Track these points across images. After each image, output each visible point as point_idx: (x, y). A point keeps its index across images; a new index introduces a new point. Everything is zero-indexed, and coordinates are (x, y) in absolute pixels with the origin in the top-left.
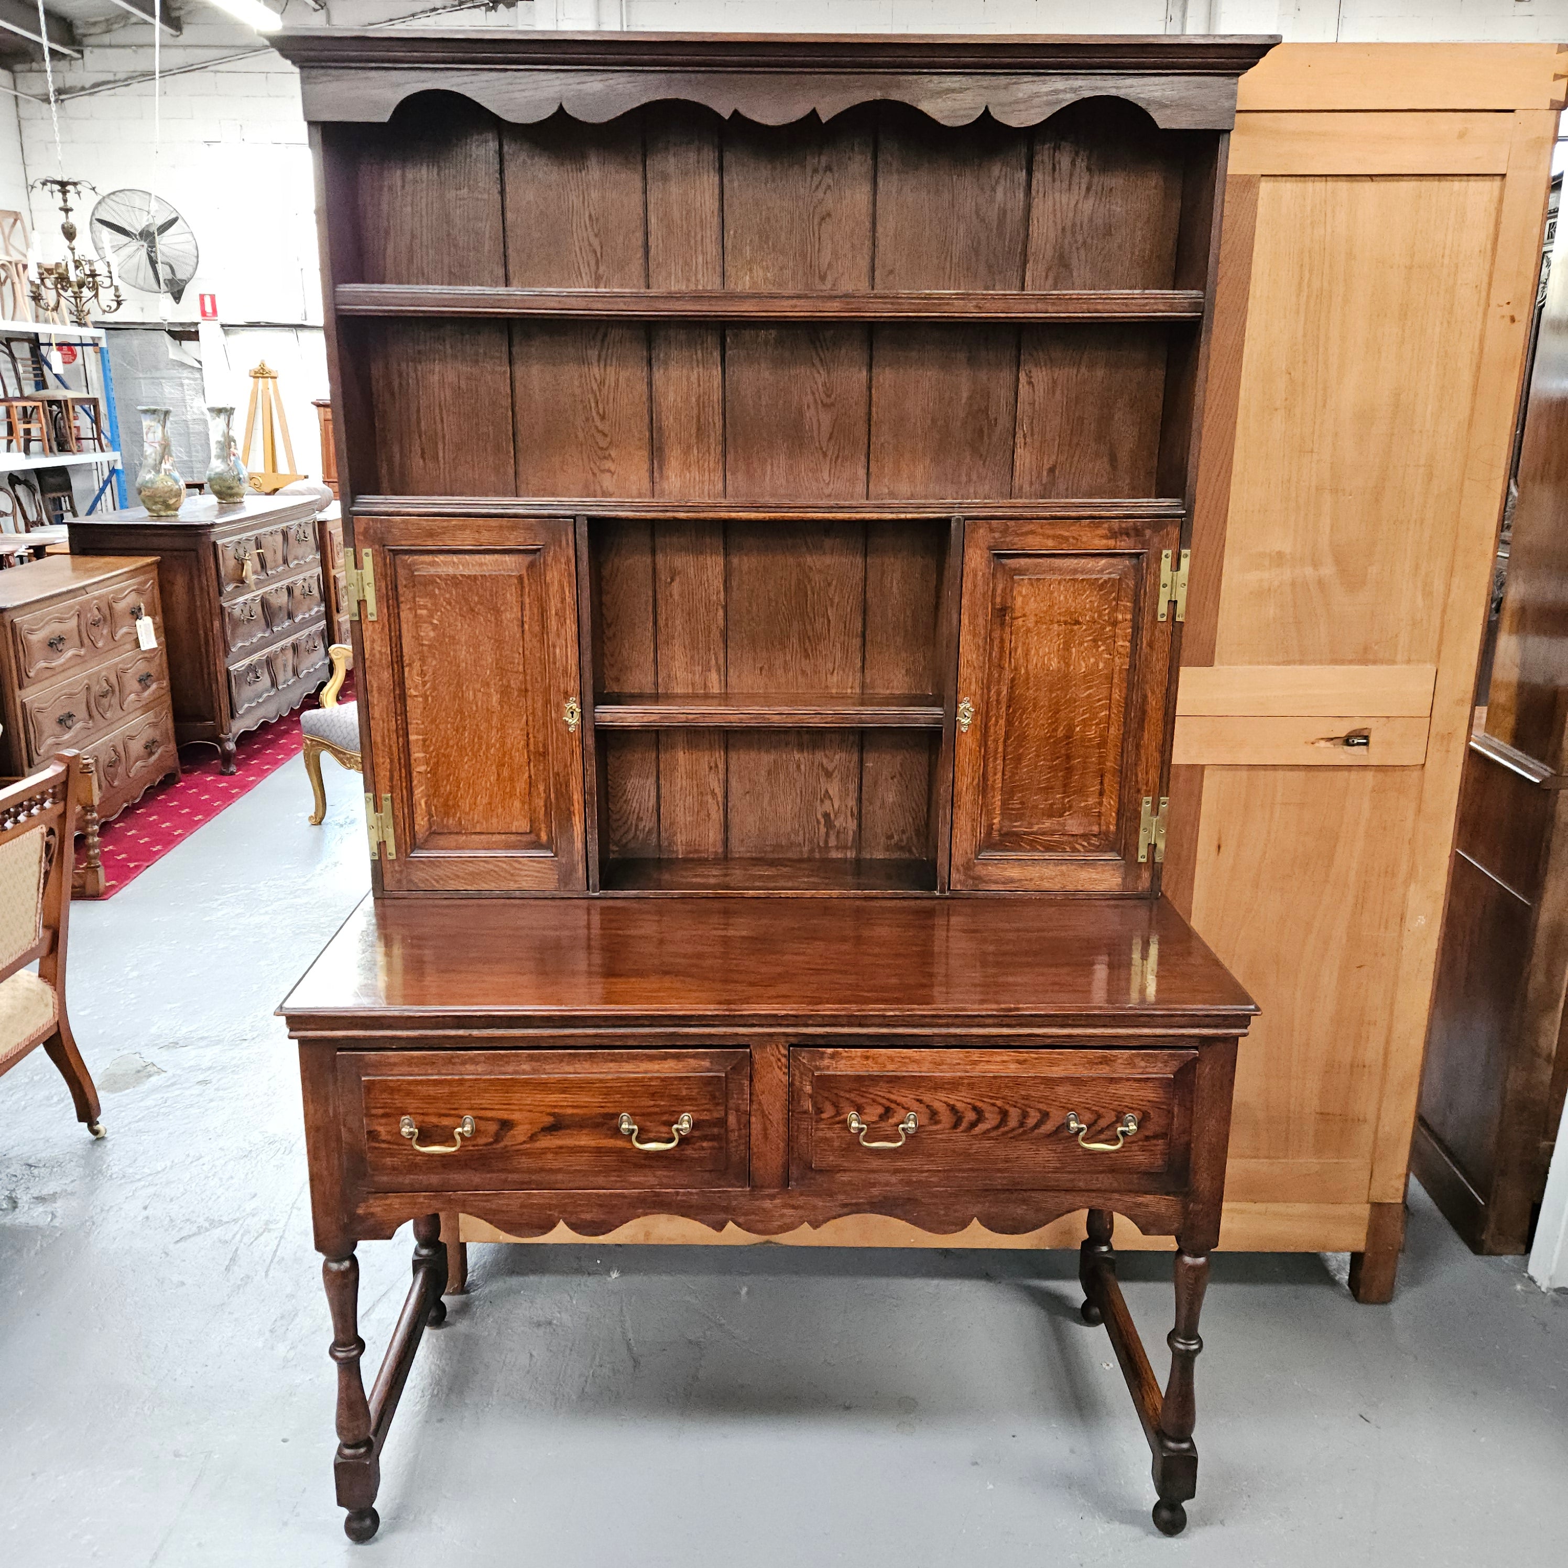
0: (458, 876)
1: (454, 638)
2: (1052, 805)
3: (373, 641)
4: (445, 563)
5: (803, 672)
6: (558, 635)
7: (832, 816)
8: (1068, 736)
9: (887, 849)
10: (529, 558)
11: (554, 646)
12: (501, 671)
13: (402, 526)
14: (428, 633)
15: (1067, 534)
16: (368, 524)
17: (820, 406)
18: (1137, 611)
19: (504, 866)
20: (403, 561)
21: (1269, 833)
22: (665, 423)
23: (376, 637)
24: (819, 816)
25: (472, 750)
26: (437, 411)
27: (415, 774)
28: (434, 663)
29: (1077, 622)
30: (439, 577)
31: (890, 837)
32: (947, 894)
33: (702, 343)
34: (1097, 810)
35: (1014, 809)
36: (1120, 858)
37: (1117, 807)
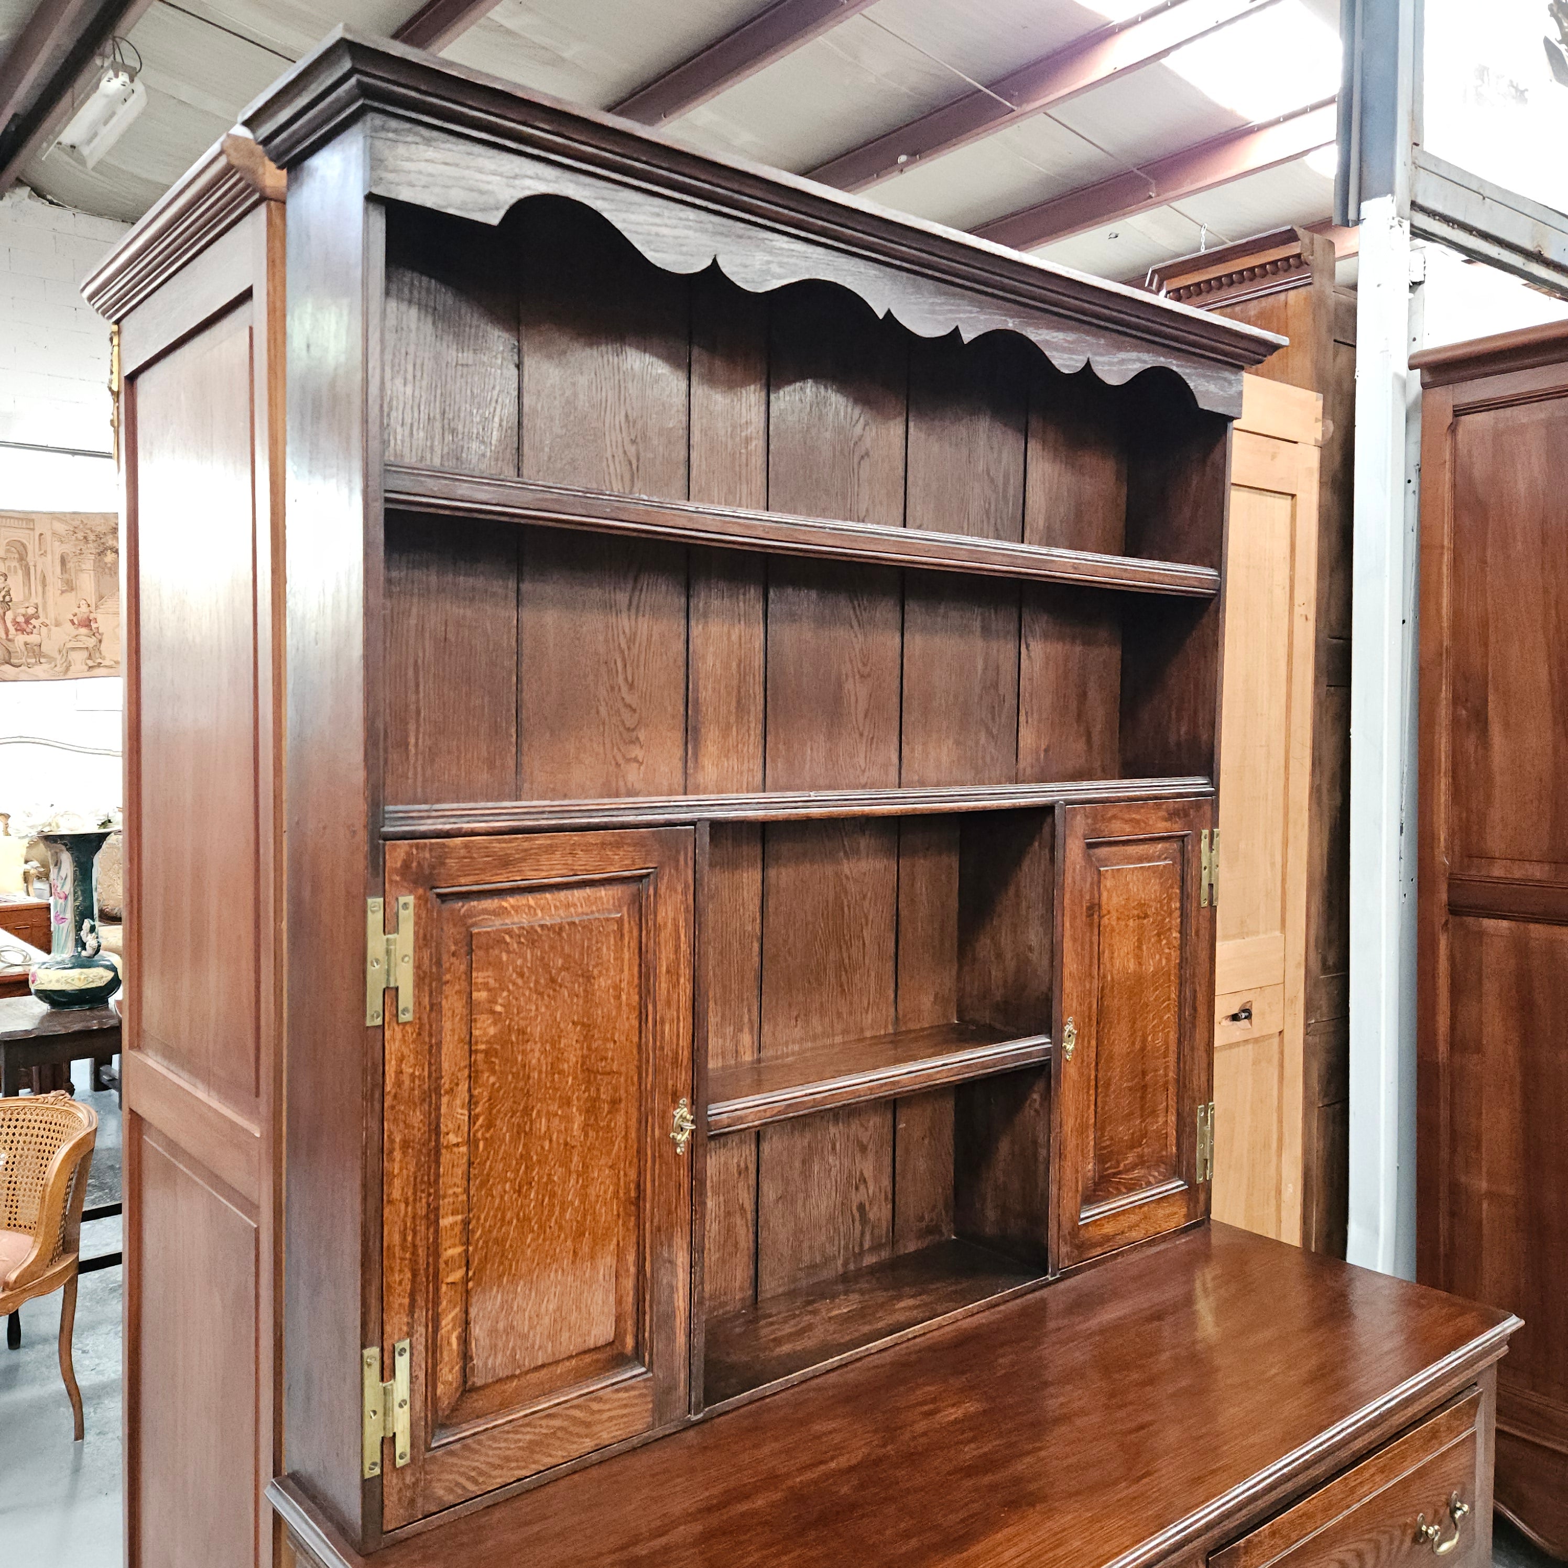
0: (507, 1459)
1: (524, 1033)
2: (1133, 1134)
3: (401, 1059)
4: (516, 909)
5: (839, 1015)
6: (669, 1003)
7: (867, 1206)
8: (1143, 1049)
9: (919, 1235)
10: (633, 888)
11: (663, 1022)
12: (589, 1073)
13: (463, 852)
14: (486, 1028)
15: (1138, 817)
16: (409, 854)
17: (857, 677)
18: (1184, 897)
19: (577, 1413)
20: (452, 911)
22: (703, 695)
23: (406, 1051)
24: (854, 1208)
25: (539, 1221)
26: (411, 673)
27: (444, 1288)
28: (492, 1080)
29: (1146, 916)
30: (509, 932)
31: (922, 1219)
32: (1058, 1275)
33: (744, 594)
34: (1165, 1131)
35: (1105, 1148)
36: (1183, 1182)
37: (1176, 1123)
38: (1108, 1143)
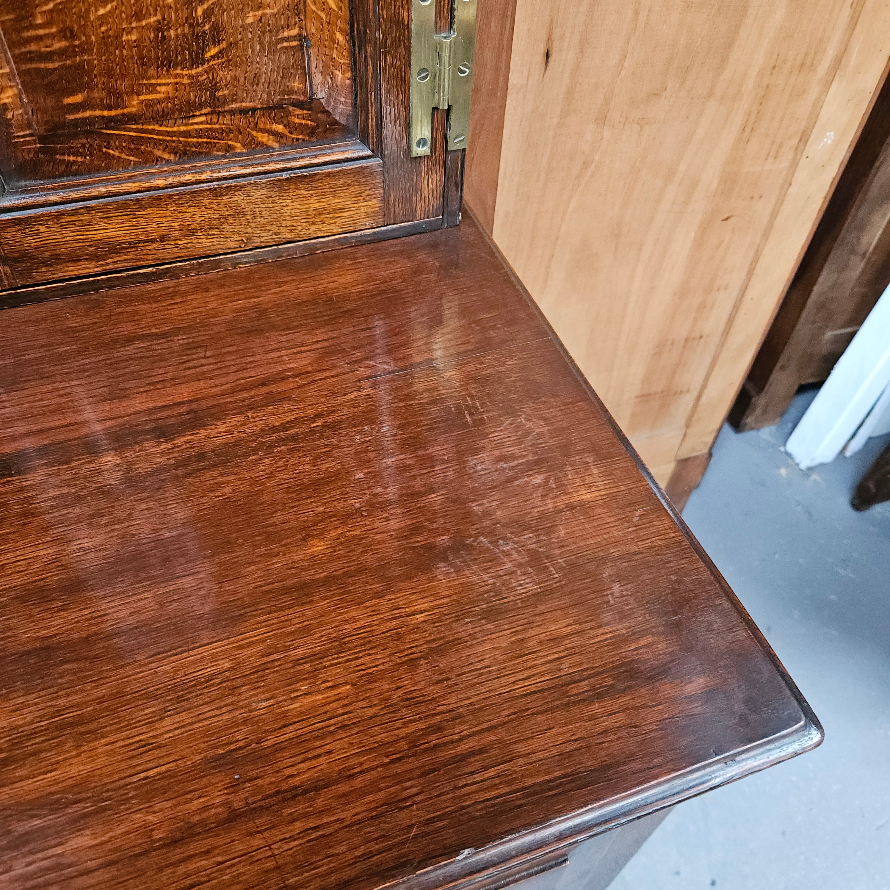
2: (160, 29)
34: (294, 32)
35: (48, 57)
36: (369, 153)
37: (345, 13)
38: (58, 45)
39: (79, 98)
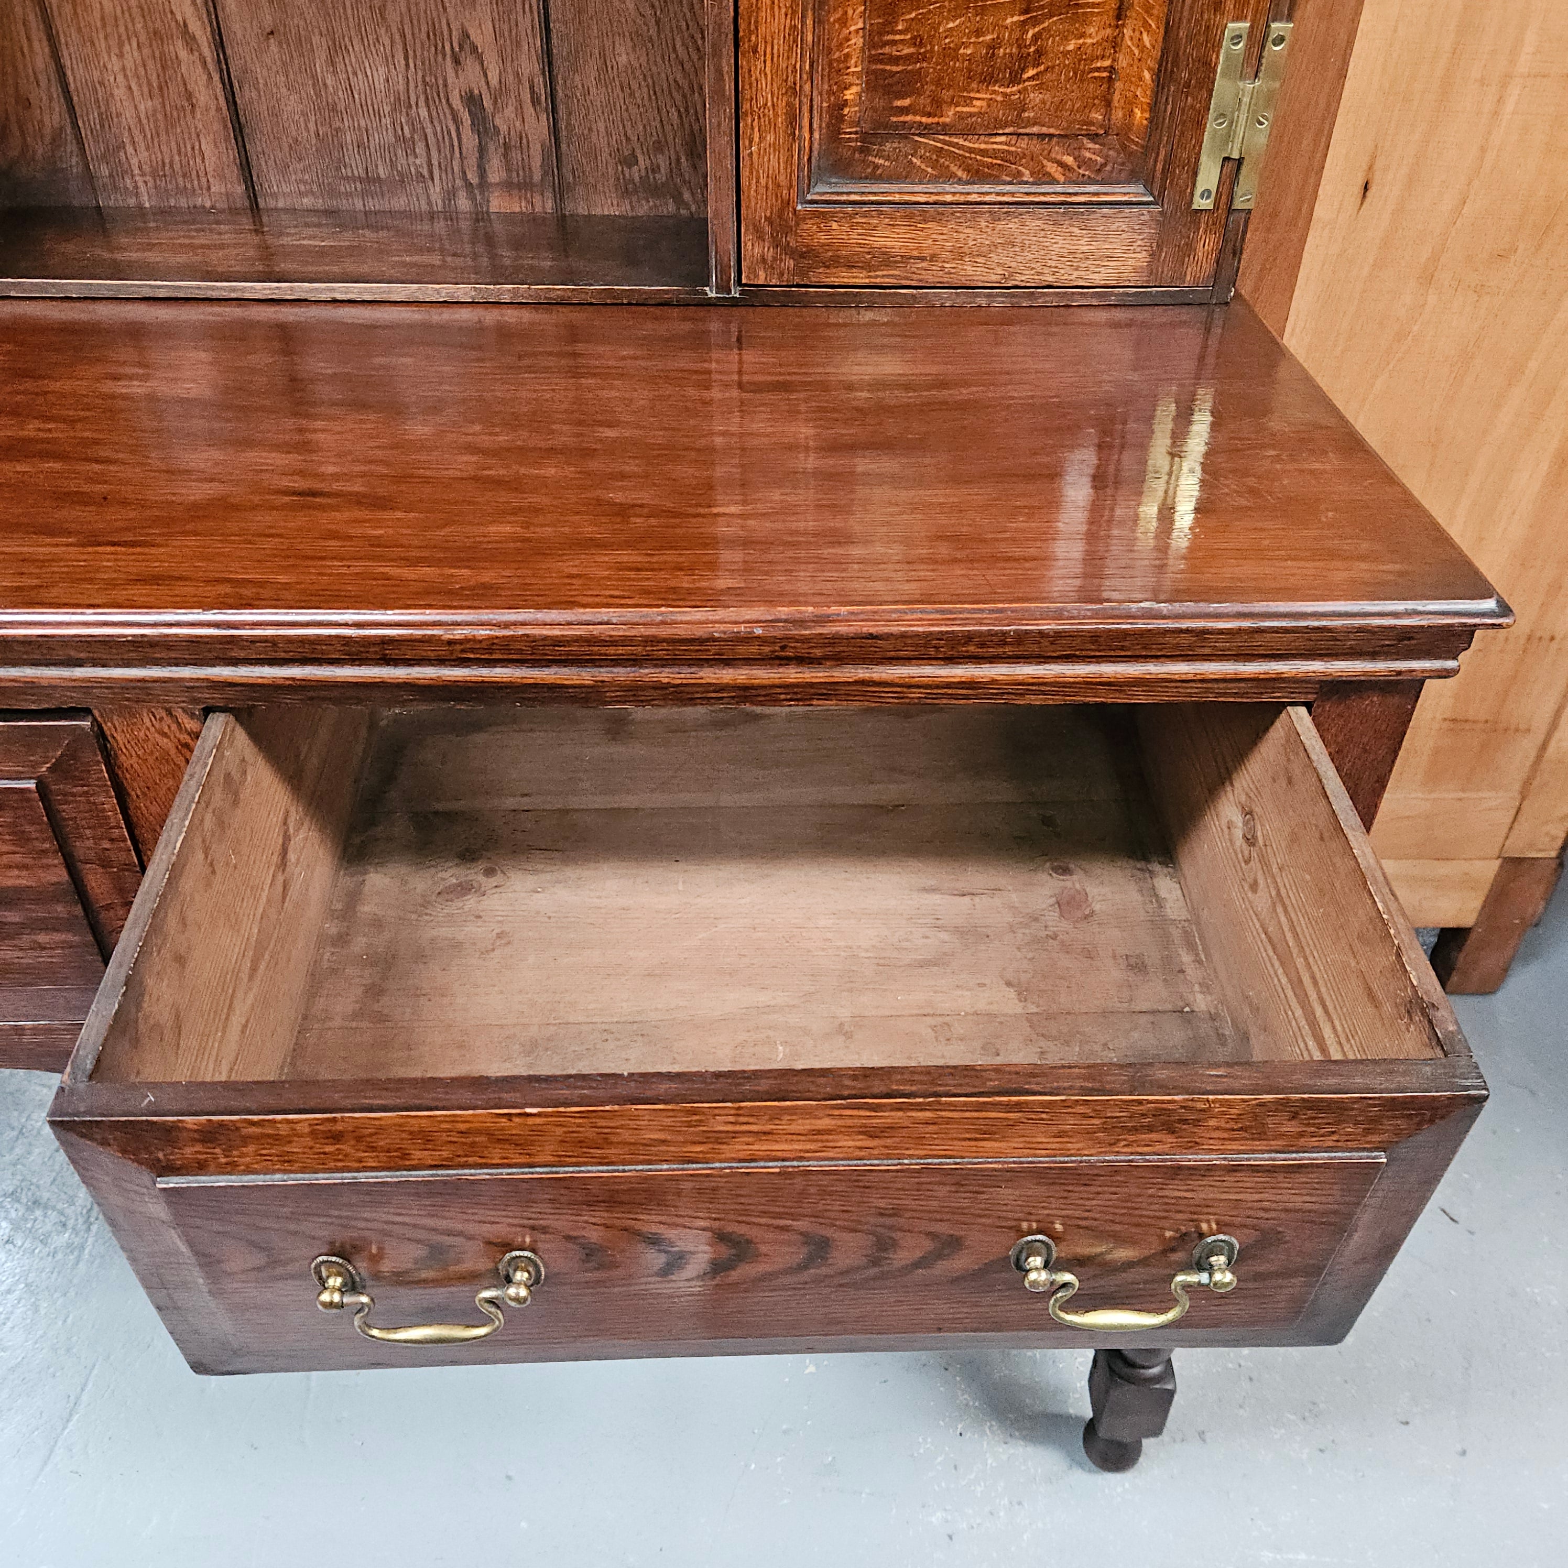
2: (993, 46)
7: (488, 103)
9: (626, 190)
21: (1483, 150)
24: (457, 103)
31: (631, 161)
32: (735, 293)
34: (1107, 63)
35: (895, 60)
36: (1151, 199)
37: (1157, 53)
38: (907, 51)
39: (906, 102)
